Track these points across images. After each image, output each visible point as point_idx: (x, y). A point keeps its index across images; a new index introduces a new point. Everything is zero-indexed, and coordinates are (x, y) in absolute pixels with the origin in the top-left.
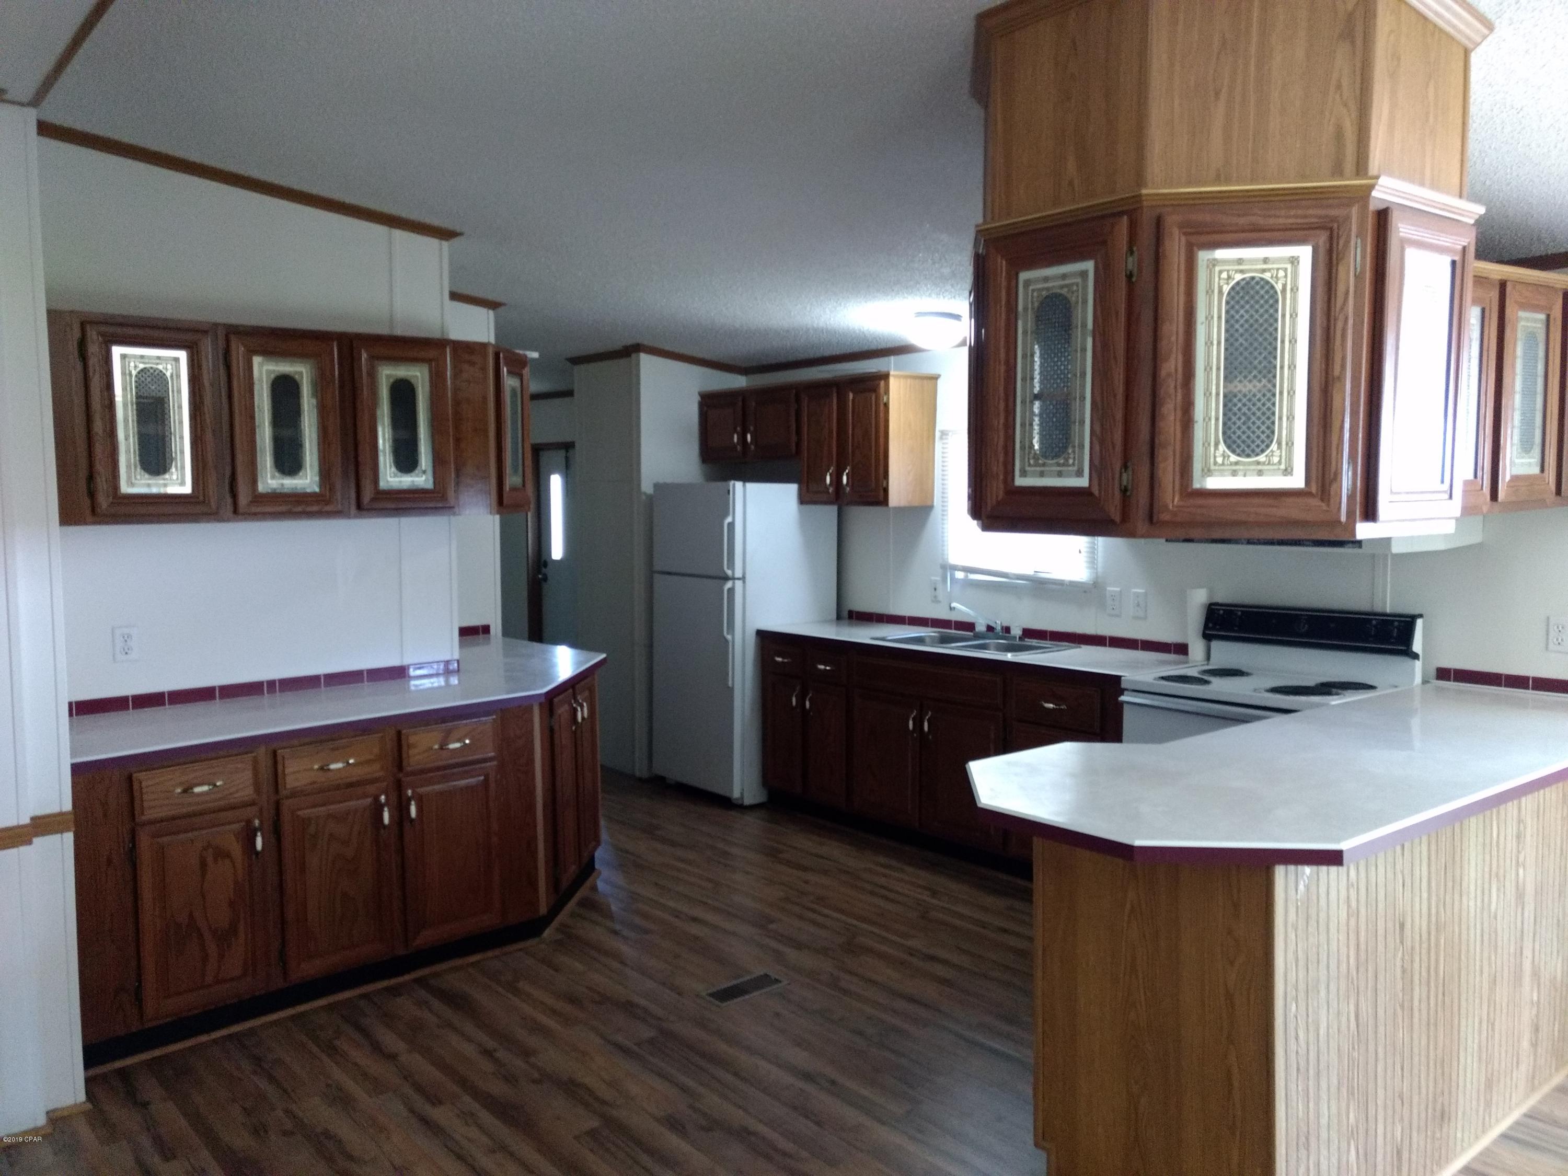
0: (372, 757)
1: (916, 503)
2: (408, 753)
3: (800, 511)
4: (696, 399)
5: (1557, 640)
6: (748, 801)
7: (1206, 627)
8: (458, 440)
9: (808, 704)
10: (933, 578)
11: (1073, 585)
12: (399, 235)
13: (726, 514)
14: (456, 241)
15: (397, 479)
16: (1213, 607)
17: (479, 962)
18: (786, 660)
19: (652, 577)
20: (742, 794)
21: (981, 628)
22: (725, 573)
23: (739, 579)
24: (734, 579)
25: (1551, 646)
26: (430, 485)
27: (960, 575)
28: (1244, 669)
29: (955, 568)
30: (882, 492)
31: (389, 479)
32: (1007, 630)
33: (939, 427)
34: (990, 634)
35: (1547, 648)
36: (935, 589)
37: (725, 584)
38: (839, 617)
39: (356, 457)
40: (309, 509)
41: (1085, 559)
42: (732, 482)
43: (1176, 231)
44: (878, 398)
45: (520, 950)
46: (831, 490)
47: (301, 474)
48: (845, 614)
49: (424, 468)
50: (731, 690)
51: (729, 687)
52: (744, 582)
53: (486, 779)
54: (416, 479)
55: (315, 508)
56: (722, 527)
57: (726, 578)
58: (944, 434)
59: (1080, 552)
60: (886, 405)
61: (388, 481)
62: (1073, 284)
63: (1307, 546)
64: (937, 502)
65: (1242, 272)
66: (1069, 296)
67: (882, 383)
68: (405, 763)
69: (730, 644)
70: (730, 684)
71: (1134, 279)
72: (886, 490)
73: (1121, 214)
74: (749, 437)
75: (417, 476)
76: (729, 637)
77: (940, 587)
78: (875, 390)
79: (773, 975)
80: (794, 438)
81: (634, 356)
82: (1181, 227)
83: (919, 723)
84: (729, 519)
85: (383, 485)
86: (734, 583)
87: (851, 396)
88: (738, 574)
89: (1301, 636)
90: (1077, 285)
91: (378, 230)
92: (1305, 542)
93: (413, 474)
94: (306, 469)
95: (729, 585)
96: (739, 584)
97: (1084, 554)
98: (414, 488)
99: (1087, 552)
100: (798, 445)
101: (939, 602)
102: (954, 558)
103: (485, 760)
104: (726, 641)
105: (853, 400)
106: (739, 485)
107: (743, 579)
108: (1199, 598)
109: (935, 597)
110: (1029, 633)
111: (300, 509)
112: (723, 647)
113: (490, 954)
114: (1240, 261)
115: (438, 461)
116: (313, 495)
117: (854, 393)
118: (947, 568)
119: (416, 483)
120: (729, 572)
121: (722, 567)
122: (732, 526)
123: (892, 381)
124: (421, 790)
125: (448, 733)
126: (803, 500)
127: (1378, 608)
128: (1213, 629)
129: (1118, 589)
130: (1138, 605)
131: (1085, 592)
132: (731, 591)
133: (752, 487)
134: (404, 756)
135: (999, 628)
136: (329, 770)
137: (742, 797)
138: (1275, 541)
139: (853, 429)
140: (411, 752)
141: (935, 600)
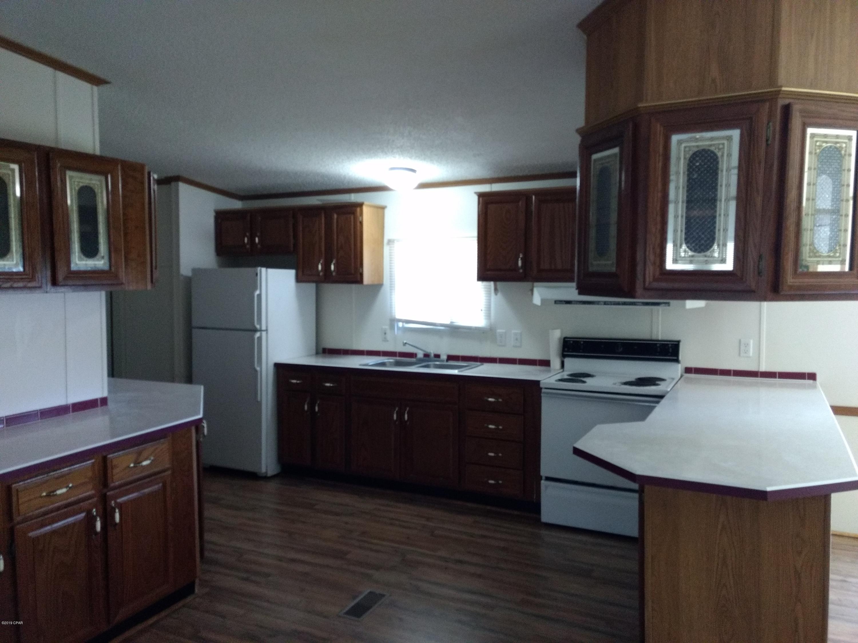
0: (87, 480)
1: (376, 283)
2: (112, 472)
3: (297, 288)
4: (212, 215)
5: (745, 351)
6: (270, 473)
7: (563, 350)
8: (126, 234)
9: (317, 409)
10: (384, 327)
11: (477, 329)
12: (61, 76)
13: (255, 288)
14: (104, 88)
15: (84, 262)
16: (566, 339)
17: (157, 622)
18: (298, 382)
19: (191, 330)
20: (267, 469)
21: (420, 355)
22: (255, 327)
23: (264, 331)
24: (261, 330)
25: (742, 354)
26: (106, 267)
27: (400, 324)
28: (592, 374)
29: (400, 320)
30: (359, 276)
31: (78, 262)
32: (437, 356)
33: (387, 236)
34: (427, 359)
35: (739, 355)
36: (385, 334)
37: (254, 334)
38: (317, 353)
39: (53, 244)
40: (15, 285)
41: (484, 314)
42: (259, 268)
43: (798, 114)
44: (355, 219)
45: (184, 606)
46: (321, 274)
47: (8, 256)
48: (321, 350)
49: (102, 255)
50: (259, 404)
51: (258, 402)
52: (267, 333)
53: (164, 486)
54: (97, 263)
55: (21, 284)
56: (254, 297)
57: (255, 330)
58: (390, 242)
59: (481, 310)
60: (361, 223)
61: (76, 264)
62: (719, 144)
63: (640, 305)
64: (386, 281)
65: (827, 142)
66: (716, 151)
67: (358, 209)
68: (109, 481)
69: (259, 374)
70: (259, 399)
71: (769, 142)
72: (362, 275)
73: (764, 101)
74: (257, 240)
75: (98, 260)
76: (258, 369)
77: (388, 332)
78: (354, 213)
79: (378, 591)
80: (292, 241)
81: (173, 184)
82: (801, 111)
83: (401, 415)
84: (257, 292)
85: (73, 267)
86: (261, 334)
87: (335, 216)
88: (264, 328)
89: (619, 354)
90: (723, 144)
91: (47, 71)
92: (638, 304)
93: (95, 259)
94: (12, 252)
95: (258, 335)
96: (264, 334)
97: (483, 312)
98: (96, 269)
99: (485, 310)
100: (295, 245)
101: (388, 341)
102: (398, 315)
103: (164, 471)
104: (256, 371)
105: (337, 219)
106: (264, 270)
107: (267, 330)
108: (556, 335)
109: (385, 338)
110: (450, 358)
111: (8, 285)
112: (254, 374)
113: (163, 614)
114: (825, 136)
115: (112, 249)
116: (18, 273)
117: (338, 214)
118: (393, 321)
119: (97, 266)
120: (258, 327)
121: (254, 323)
122: (260, 296)
123: (365, 209)
124: (119, 500)
125: (140, 453)
126: (299, 279)
127: (654, 337)
128: (567, 351)
129: (504, 331)
130: (517, 339)
131: (483, 333)
132: (260, 339)
133: (271, 271)
134: (109, 475)
135: (432, 355)
136: (56, 495)
137: (266, 473)
138: (621, 303)
139: (337, 236)
140: (115, 471)
141: (385, 340)
